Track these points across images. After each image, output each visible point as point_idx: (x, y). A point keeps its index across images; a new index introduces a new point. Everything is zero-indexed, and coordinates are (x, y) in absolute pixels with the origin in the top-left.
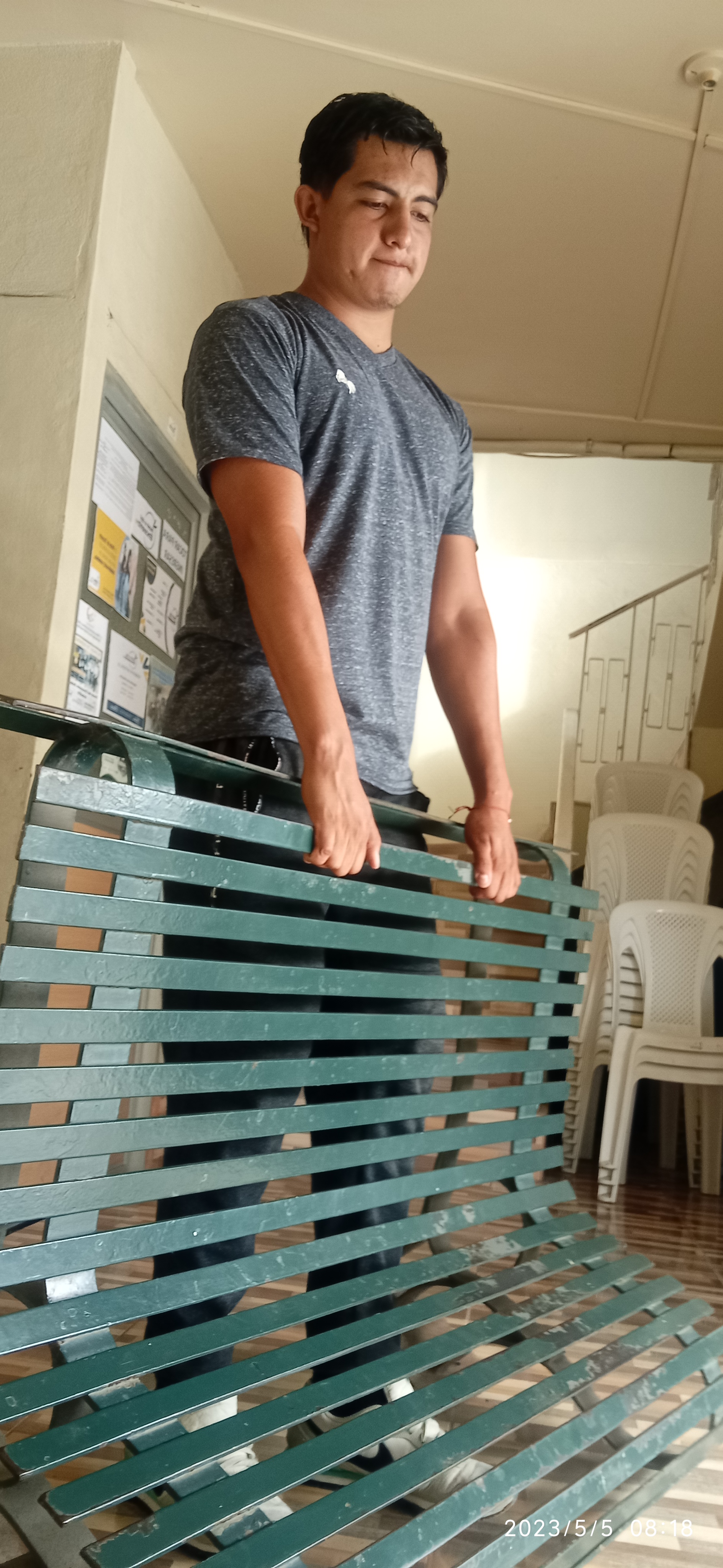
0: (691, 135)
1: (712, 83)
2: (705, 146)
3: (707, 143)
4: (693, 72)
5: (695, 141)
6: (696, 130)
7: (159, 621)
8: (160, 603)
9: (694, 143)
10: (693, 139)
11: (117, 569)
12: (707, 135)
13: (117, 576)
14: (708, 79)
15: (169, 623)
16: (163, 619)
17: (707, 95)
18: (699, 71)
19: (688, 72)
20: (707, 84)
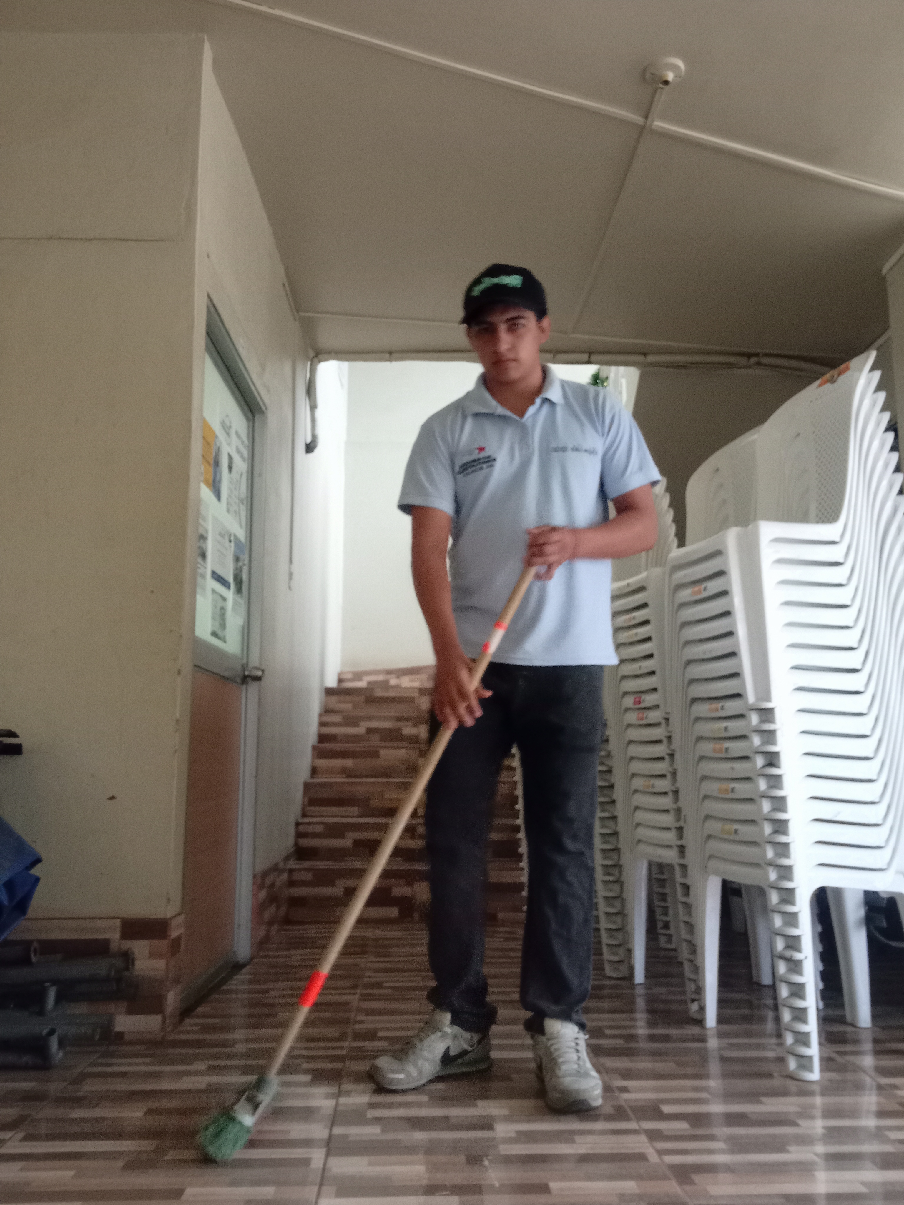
0: (642, 122)
1: (666, 83)
2: (651, 130)
3: (653, 128)
4: (651, 74)
5: (645, 125)
6: (646, 117)
7: (235, 503)
8: (235, 488)
9: (644, 127)
10: (643, 125)
11: (212, 462)
12: (653, 122)
13: (211, 469)
14: (664, 79)
15: (241, 505)
16: (237, 501)
17: (660, 91)
18: (656, 73)
19: (647, 74)
20: (662, 83)
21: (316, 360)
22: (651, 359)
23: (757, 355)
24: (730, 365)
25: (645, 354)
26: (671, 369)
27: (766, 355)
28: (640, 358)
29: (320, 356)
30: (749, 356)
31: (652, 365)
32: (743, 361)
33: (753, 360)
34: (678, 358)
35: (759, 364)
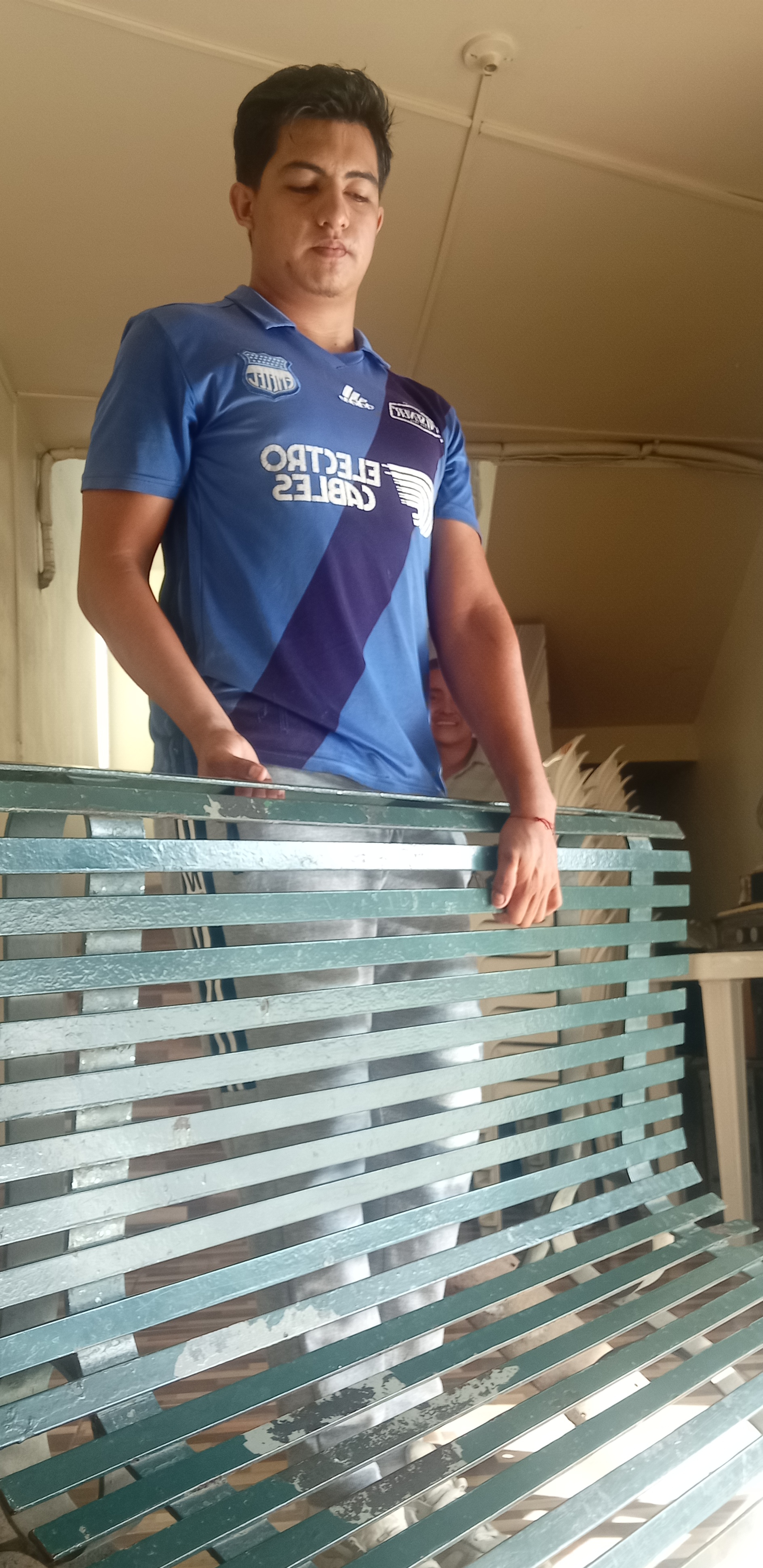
0: (467, 122)
1: (493, 68)
2: (480, 133)
3: (482, 130)
4: (472, 55)
5: (471, 127)
6: (472, 117)
9: (470, 129)
10: (469, 126)
12: (482, 122)
14: (489, 63)
17: (485, 79)
18: (479, 55)
19: (468, 55)
20: (488, 68)
21: (48, 458)
22: (510, 449)
23: (651, 442)
24: (616, 457)
25: (502, 444)
26: (539, 463)
27: (663, 442)
28: (496, 449)
29: (55, 453)
30: (640, 443)
31: (512, 457)
32: (633, 449)
33: (647, 449)
34: (547, 448)
35: (654, 453)
